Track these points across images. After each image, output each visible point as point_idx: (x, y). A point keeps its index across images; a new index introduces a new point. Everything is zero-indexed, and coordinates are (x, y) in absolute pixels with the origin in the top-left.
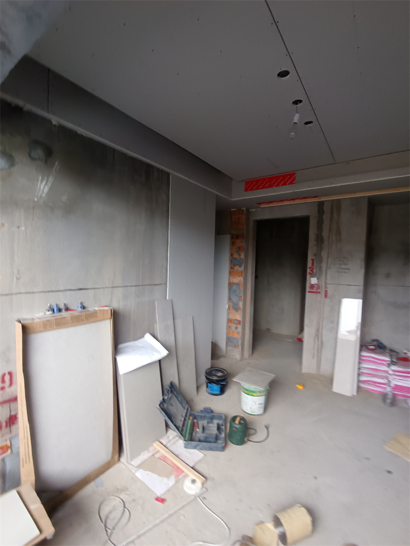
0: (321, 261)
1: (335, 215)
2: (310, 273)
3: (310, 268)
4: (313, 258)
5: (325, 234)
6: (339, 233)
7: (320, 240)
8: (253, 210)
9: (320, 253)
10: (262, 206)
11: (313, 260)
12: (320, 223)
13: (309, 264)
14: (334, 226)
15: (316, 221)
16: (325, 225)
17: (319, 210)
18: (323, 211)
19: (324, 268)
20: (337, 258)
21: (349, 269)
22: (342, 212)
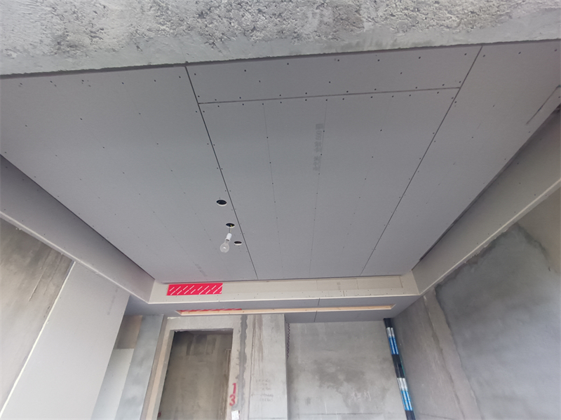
0: (243, 386)
1: (257, 330)
2: (231, 404)
3: (231, 396)
4: (235, 381)
5: (248, 350)
6: (261, 350)
7: (242, 358)
8: (172, 318)
9: (243, 376)
10: (183, 314)
11: (235, 384)
12: (243, 337)
13: (231, 391)
14: (257, 342)
15: (239, 335)
16: (249, 341)
17: (242, 323)
18: (246, 326)
19: (246, 395)
20: (260, 380)
21: (272, 396)
22: (263, 327)
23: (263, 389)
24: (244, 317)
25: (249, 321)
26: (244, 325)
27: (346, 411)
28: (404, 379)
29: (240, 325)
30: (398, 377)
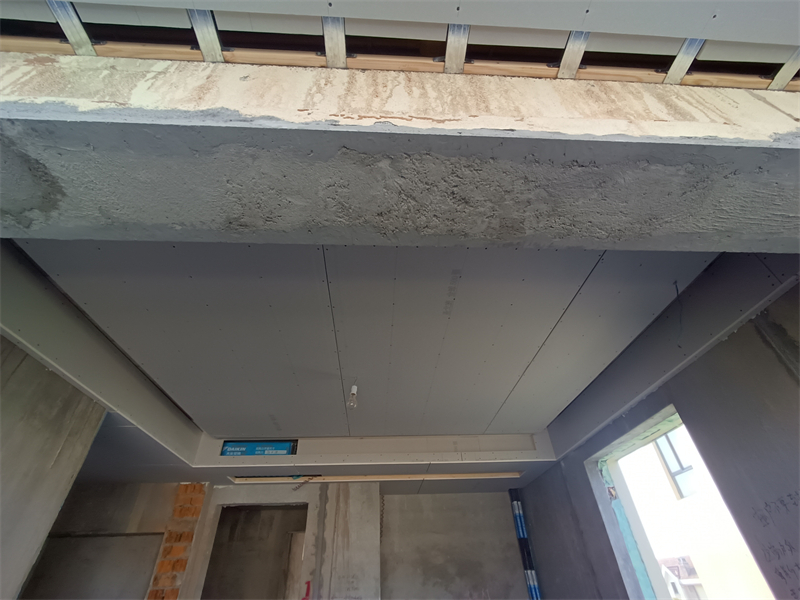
0: (321, 586)
1: (342, 505)
4: (310, 578)
5: (328, 535)
6: (346, 533)
7: (320, 545)
8: (220, 487)
9: (321, 570)
10: (237, 481)
11: (308, 583)
12: (322, 515)
13: (303, 592)
14: (341, 521)
15: (316, 512)
16: (330, 521)
17: (320, 495)
18: (327, 498)
19: (324, 599)
20: (344, 577)
21: (359, 598)
22: (351, 502)
23: (348, 589)
24: (325, 487)
25: (331, 493)
26: (324, 498)
28: (533, 572)
29: (318, 497)
30: (526, 569)
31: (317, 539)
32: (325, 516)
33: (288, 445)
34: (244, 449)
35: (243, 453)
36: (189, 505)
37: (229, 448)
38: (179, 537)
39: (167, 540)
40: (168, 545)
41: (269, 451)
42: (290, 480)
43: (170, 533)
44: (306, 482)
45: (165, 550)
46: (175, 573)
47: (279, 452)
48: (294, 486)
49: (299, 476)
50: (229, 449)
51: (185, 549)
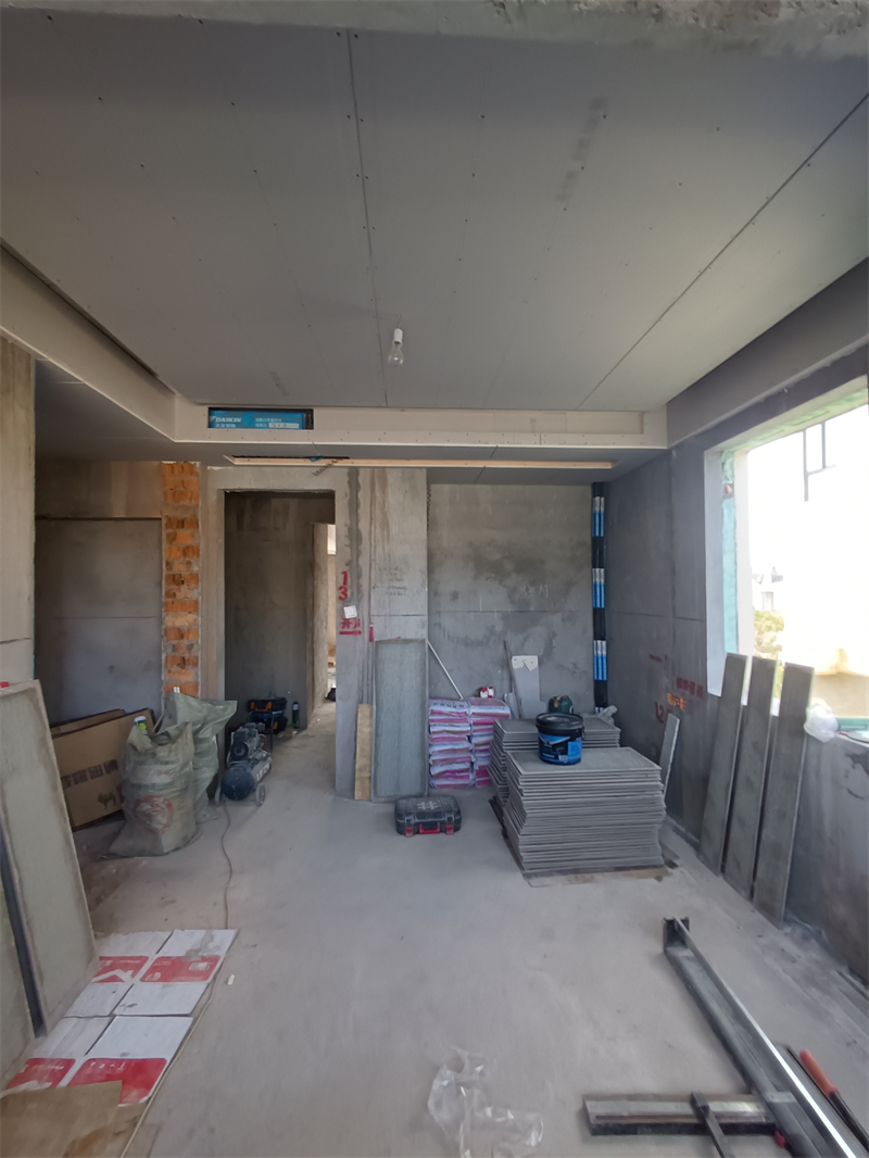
0: (359, 576)
1: (378, 494)
2: (340, 598)
3: (340, 588)
4: (346, 569)
5: (363, 526)
6: (385, 525)
7: (355, 536)
8: (216, 468)
9: (357, 561)
10: (238, 462)
11: (343, 573)
12: (354, 506)
14: (378, 512)
15: (346, 501)
16: (364, 511)
17: (349, 482)
18: (358, 486)
19: (365, 588)
20: (385, 569)
21: (405, 588)
22: (389, 490)
23: (391, 580)
24: (354, 473)
25: (363, 479)
26: (354, 484)
27: (510, 608)
28: (602, 570)
29: (346, 485)
30: (594, 567)
31: (350, 529)
32: (358, 505)
33: (299, 416)
34: (239, 420)
35: (238, 425)
36: (182, 489)
37: (217, 418)
38: (181, 524)
39: (167, 527)
40: (170, 531)
41: (274, 422)
42: (308, 463)
43: (169, 519)
44: (329, 466)
45: (168, 535)
46: (187, 559)
47: (289, 425)
48: (314, 470)
49: (318, 458)
50: (218, 420)
51: (192, 535)
